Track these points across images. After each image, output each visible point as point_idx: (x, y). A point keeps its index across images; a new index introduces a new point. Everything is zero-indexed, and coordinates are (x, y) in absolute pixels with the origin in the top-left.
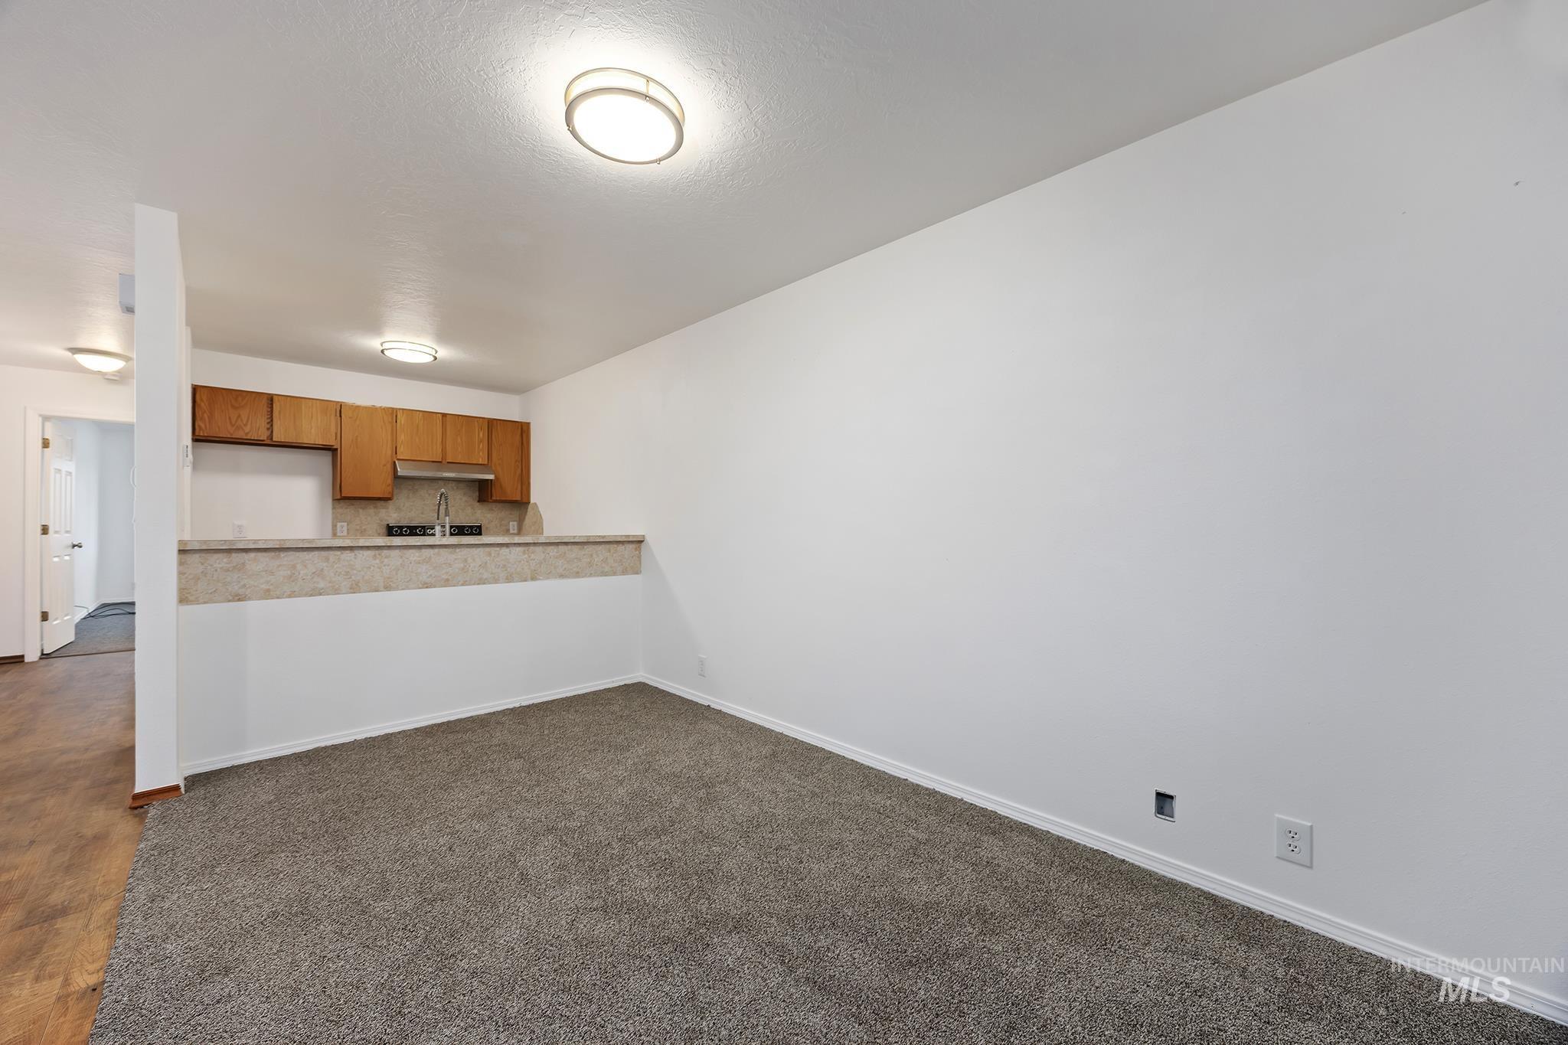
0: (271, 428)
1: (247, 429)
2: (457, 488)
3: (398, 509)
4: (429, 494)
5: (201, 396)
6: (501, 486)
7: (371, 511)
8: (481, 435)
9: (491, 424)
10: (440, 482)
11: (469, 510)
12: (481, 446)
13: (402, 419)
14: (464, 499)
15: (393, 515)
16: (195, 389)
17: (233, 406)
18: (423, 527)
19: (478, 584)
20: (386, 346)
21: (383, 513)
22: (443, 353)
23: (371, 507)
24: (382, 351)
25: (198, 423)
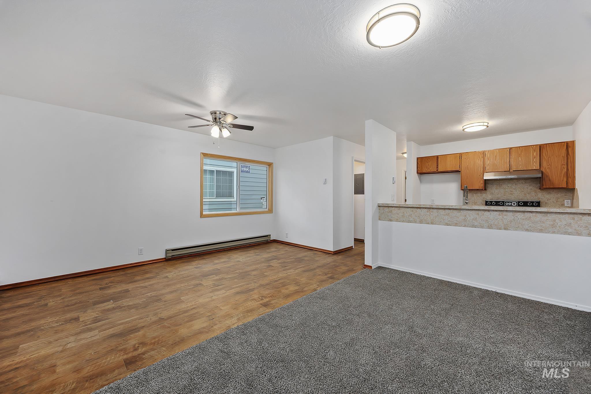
0: (437, 167)
1: (431, 169)
2: (525, 183)
3: (492, 194)
4: (508, 187)
5: (419, 160)
6: (550, 180)
7: (479, 194)
8: (535, 154)
9: (541, 147)
10: (514, 180)
11: (533, 194)
12: (535, 160)
13: (488, 155)
14: (531, 187)
15: (489, 196)
16: (418, 158)
17: (427, 162)
18: (503, 202)
19: (472, 227)
20: (464, 128)
21: (484, 195)
22: (492, 123)
23: (479, 193)
24: (463, 130)
25: (418, 169)
